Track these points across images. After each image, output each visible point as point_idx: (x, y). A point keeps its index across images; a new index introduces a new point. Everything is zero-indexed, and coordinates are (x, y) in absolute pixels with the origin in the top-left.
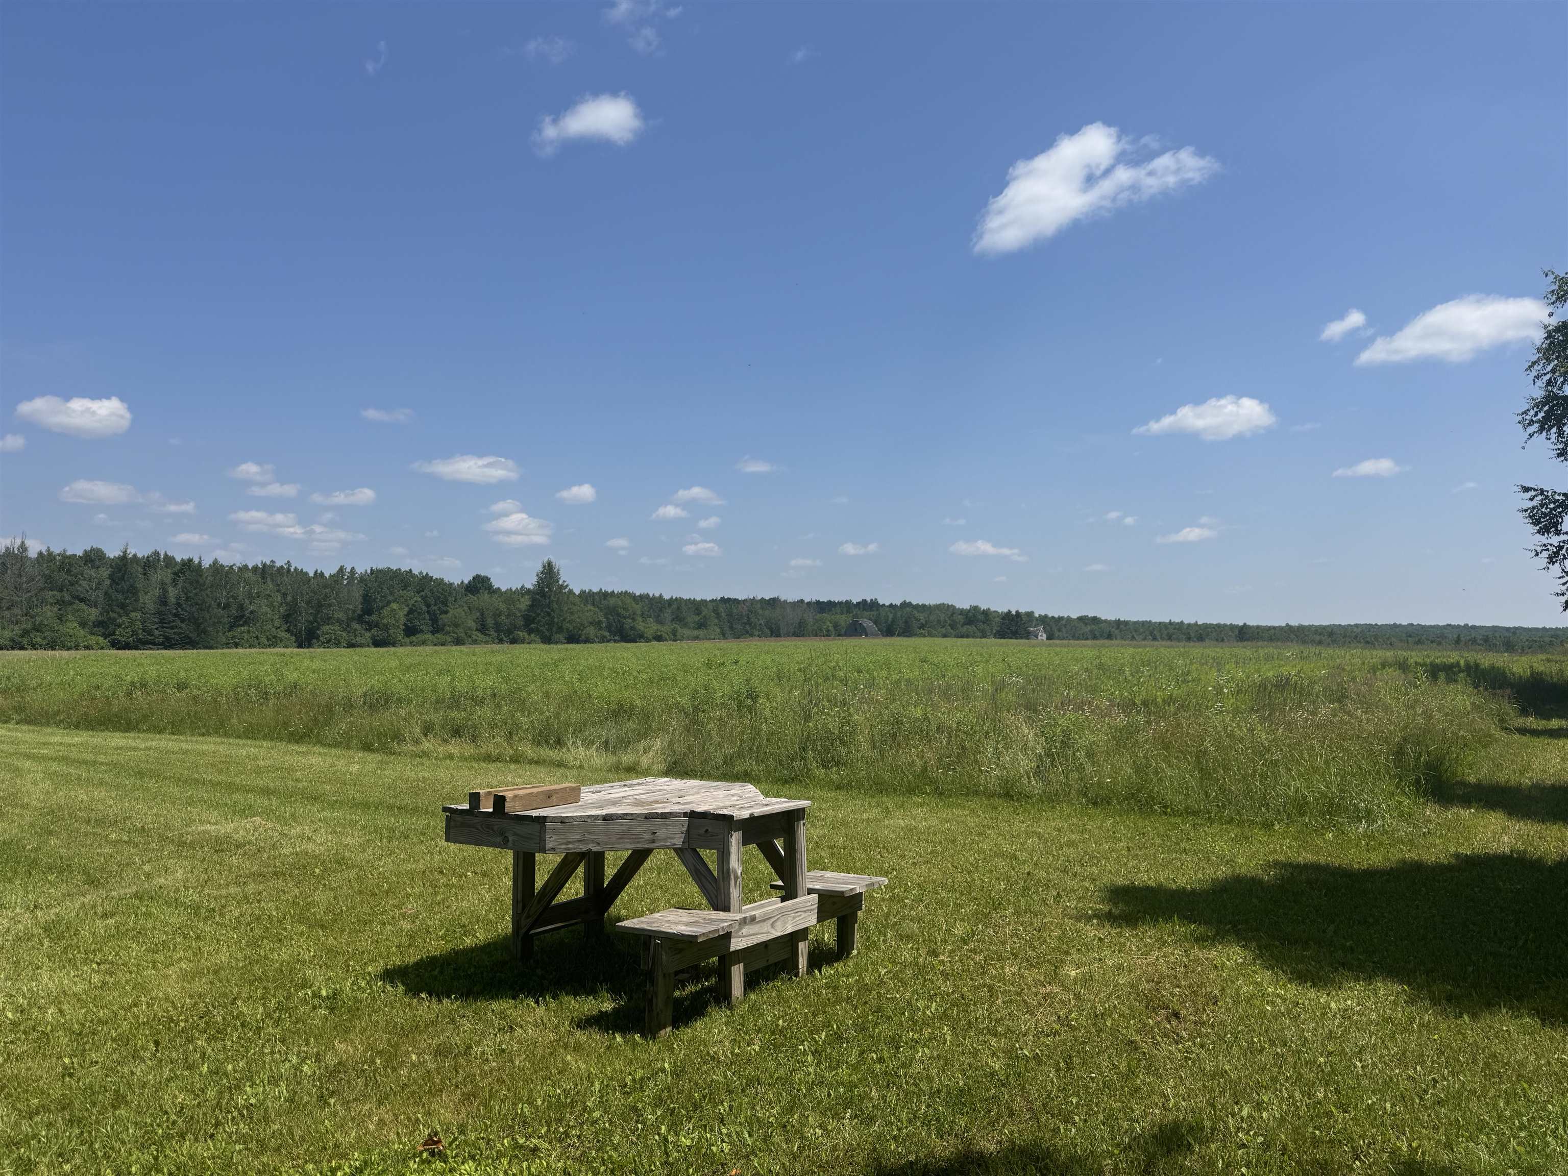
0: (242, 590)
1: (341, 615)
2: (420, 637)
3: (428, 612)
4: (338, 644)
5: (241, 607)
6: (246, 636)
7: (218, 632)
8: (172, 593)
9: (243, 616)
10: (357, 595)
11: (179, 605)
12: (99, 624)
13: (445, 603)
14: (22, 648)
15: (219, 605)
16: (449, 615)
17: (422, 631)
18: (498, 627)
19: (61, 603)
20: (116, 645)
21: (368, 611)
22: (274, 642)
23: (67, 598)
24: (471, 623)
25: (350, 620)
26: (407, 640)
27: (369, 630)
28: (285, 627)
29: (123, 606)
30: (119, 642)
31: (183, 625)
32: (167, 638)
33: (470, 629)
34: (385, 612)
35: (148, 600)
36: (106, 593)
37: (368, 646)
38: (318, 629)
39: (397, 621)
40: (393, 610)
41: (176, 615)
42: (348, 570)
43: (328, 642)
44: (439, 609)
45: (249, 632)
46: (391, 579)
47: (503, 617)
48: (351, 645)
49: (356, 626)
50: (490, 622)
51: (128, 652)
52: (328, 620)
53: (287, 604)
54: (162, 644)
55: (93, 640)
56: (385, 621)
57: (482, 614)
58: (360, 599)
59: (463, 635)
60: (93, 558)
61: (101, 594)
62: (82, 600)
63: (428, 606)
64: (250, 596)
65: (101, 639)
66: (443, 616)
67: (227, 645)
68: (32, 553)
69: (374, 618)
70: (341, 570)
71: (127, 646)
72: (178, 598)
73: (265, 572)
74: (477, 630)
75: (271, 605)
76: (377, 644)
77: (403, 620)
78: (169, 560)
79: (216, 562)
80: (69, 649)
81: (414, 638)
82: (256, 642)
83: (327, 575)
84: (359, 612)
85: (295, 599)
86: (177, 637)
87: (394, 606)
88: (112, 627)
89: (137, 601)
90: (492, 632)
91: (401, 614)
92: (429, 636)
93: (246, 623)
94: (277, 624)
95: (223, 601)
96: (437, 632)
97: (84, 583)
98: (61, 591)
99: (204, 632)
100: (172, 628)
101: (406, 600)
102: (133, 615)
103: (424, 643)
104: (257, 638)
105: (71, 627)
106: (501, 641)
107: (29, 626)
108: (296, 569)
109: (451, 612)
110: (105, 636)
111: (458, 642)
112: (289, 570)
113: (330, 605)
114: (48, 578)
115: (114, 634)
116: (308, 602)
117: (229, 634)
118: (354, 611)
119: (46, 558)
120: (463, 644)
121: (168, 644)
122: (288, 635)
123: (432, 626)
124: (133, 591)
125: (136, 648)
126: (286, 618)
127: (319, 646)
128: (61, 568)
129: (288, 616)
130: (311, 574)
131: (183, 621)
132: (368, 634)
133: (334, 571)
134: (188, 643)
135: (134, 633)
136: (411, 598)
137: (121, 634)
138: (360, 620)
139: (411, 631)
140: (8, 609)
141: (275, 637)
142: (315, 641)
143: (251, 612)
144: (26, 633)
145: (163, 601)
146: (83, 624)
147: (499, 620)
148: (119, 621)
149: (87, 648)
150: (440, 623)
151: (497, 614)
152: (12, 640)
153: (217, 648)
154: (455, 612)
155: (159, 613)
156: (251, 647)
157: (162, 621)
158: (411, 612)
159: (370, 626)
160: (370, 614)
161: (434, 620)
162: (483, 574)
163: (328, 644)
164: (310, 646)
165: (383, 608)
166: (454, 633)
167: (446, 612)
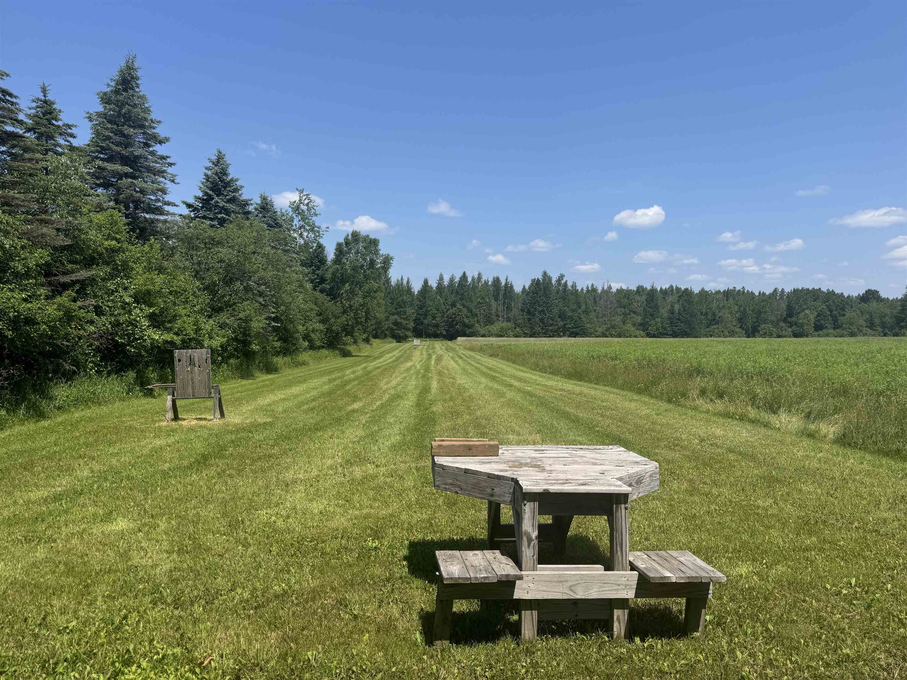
0: (714, 305)
1: (773, 318)
2: (825, 331)
3: (831, 315)
4: (771, 335)
5: (714, 314)
6: (716, 331)
7: (701, 328)
8: (677, 307)
9: (714, 320)
10: (784, 306)
11: (680, 314)
12: (641, 324)
13: (843, 309)
14: (606, 337)
15: (702, 313)
16: (846, 317)
17: (826, 327)
18: (883, 325)
19: (625, 314)
20: (649, 335)
21: (790, 315)
22: (732, 334)
23: (628, 312)
24: (861, 322)
25: (778, 321)
26: (816, 333)
27: (791, 327)
28: (739, 325)
29: (652, 315)
30: (650, 334)
31: (682, 325)
32: (674, 332)
33: (861, 326)
34: (801, 315)
35: (664, 312)
36: (644, 309)
37: (790, 337)
38: (759, 326)
39: (809, 321)
40: (806, 314)
41: (679, 319)
42: (780, 290)
43: (765, 334)
44: (839, 313)
45: (718, 328)
46: (806, 294)
47: (887, 318)
48: (779, 336)
49: (782, 324)
50: (877, 321)
51: (654, 339)
52: (765, 321)
53: (740, 312)
54: (671, 335)
55: (638, 333)
56: (800, 321)
57: (871, 316)
58: (785, 308)
59: (856, 330)
60: (640, 290)
61: (642, 308)
62: (634, 313)
63: (831, 311)
64: (719, 308)
65: (642, 332)
66: (841, 318)
67: (706, 336)
68: (614, 290)
69: (794, 319)
70: (776, 290)
71: (654, 336)
72: (679, 310)
73: (728, 294)
74: (867, 327)
75: (731, 313)
76: (796, 335)
77: (813, 321)
78: (678, 289)
79: (703, 289)
80: (627, 337)
81: (821, 332)
82: (722, 334)
83: (767, 293)
84: (785, 316)
85: (745, 309)
86: (679, 331)
87: (807, 312)
88: (647, 326)
89: (659, 312)
90: (880, 329)
91: (812, 317)
92: (831, 331)
93: (717, 323)
94: (734, 324)
95: (704, 311)
96: (838, 328)
97: (635, 304)
98: (625, 308)
99: (694, 328)
100: (676, 326)
101: (816, 308)
102: (656, 319)
103: (827, 335)
104: (722, 331)
105: (629, 326)
106: (885, 335)
107: (609, 326)
108: (748, 291)
109: (848, 315)
110: (643, 330)
111: (852, 335)
112: (744, 292)
113: (766, 312)
114: (619, 302)
115: (648, 330)
116: (753, 311)
117: (707, 330)
118: (781, 315)
119: (620, 291)
120: (857, 336)
121: (675, 335)
122: (741, 330)
123: (834, 324)
124: (656, 307)
125: (659, 337)
126: (740, 320)
127: (760, 337)
128: (625, 297)
129: (741, 319)
130: (757, 294)
131: (682, 322)
132: (790, 330)
133: (771, 291)
134: (684, 334)
135: (658, 329)
136: (819, 306)
137: (652, 330)
138: (785, 320)
139: (818, 328)
140: (602, 317)
141: (733, 331)
142: (757, 333)
143: (719, 317)
144: (608, 329)
145: (672, 312)
146: (634, 325)
147: (884, 320)
148: (650, 323)
149: (635, 337)
150: (839, 322)
151: (883, 316)
152: (603, 333)
153: (700, 337)
154: (849, 314)
155: (669, 318)
156: (719, 337)
157: (671, 323)
158: (818, 315)
159: (791, 325)
160: (791, 317)
161: (835, 320)
162: (873, 289)
163: (764, 335)
164: (754, 336)
165: (799, 313)
166: (850, 329)
167: (844, 315)
